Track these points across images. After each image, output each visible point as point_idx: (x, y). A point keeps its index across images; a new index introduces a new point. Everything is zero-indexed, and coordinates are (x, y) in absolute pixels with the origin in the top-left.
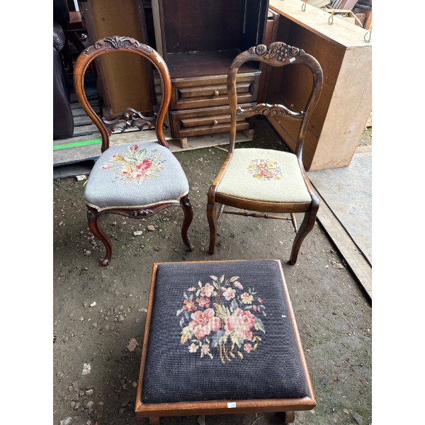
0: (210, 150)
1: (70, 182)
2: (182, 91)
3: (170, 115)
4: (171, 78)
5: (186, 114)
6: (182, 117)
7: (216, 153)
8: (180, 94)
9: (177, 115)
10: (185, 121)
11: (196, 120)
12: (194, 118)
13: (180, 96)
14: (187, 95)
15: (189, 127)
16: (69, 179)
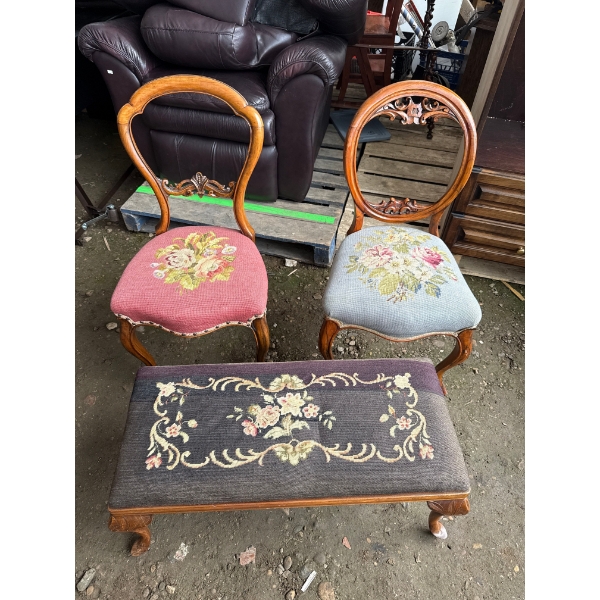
0: (492, 285)
1: (275, 262)
2: (484, 190)
3: (450, 219)
4: (475, 166)
5: (477, 224)
6: (468, 225)
7: (501, 294)
8: (479, 192)
9: (460, 221)
10: (468, 233)
11: (489, 237)
12: (487, 232)
13: (478, 195)
14: (491, 198)
15: (472, 242)
16: (275, 259)
